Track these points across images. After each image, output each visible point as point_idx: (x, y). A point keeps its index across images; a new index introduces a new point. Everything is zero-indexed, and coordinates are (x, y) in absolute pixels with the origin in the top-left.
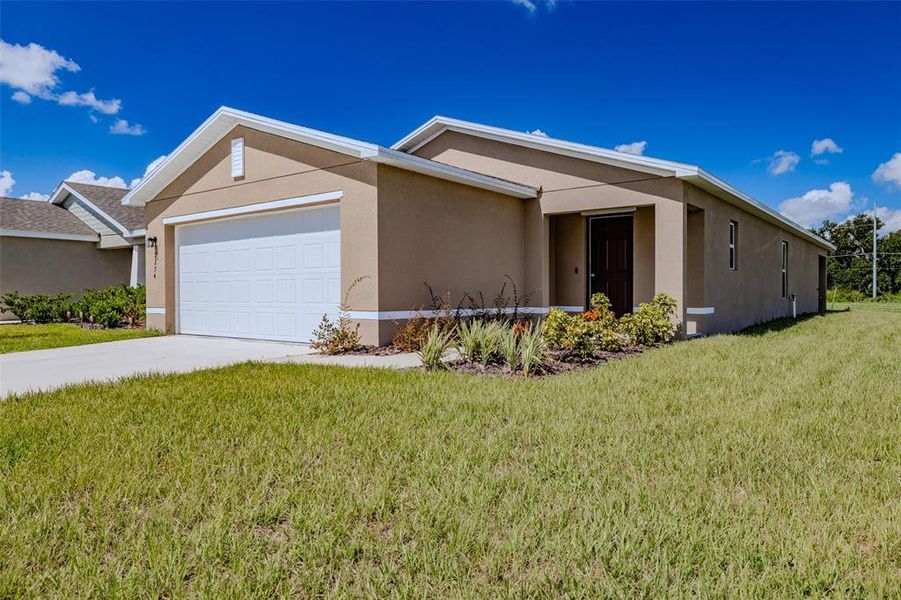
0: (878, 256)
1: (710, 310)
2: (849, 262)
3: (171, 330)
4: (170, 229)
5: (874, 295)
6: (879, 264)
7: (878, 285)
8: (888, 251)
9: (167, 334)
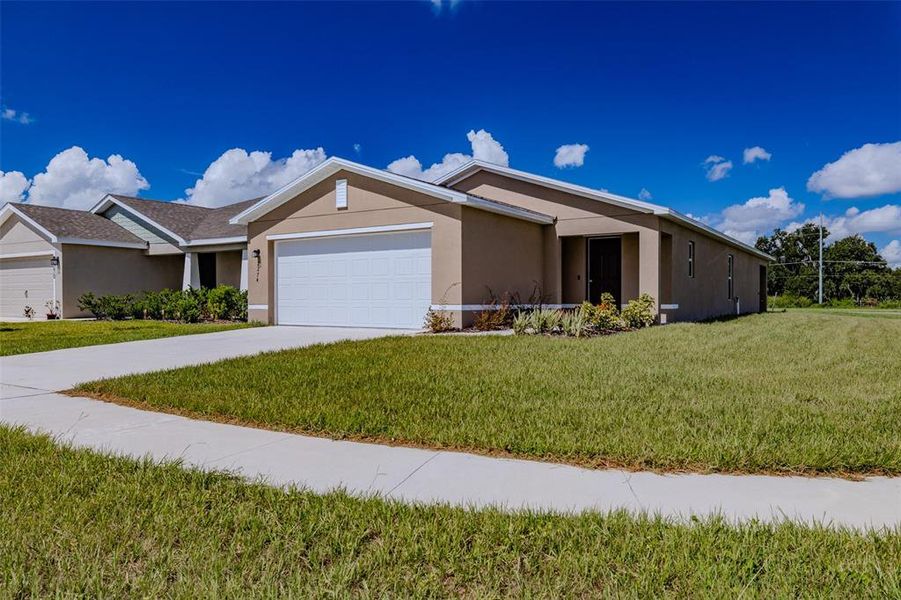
0: (824, 264)
1: (676, 306)
2: (797, 269)
3: (271, 322)
4: (271, 243)
5: (820, 301)
6: (826, 271)
7: (823, 292)
8: (833, 259)
9: (269, 325)
